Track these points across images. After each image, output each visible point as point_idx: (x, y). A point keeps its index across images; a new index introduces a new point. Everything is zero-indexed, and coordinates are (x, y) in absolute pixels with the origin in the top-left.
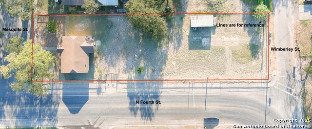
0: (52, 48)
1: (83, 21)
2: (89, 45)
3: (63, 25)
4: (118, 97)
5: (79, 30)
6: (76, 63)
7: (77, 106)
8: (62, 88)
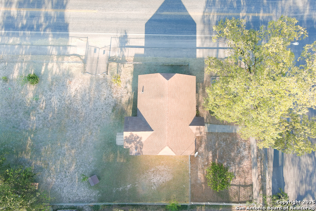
0: (218, 129)
1: (154, 188)
2: (134, 133)
3: (197, 179)
4: (85, 30)
5: (161, 168)
6: (160, 95)
7: (167, 16)
8: (198, 50)
